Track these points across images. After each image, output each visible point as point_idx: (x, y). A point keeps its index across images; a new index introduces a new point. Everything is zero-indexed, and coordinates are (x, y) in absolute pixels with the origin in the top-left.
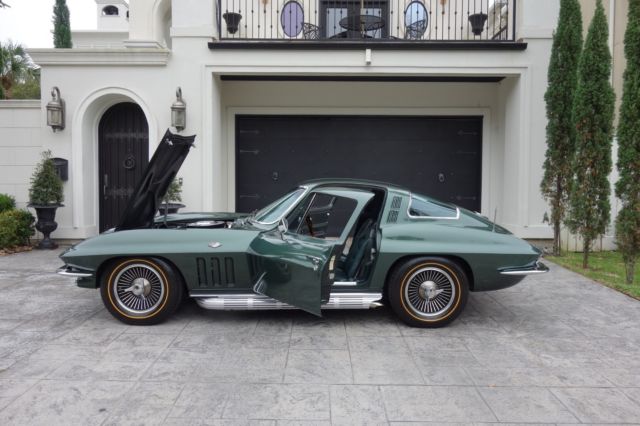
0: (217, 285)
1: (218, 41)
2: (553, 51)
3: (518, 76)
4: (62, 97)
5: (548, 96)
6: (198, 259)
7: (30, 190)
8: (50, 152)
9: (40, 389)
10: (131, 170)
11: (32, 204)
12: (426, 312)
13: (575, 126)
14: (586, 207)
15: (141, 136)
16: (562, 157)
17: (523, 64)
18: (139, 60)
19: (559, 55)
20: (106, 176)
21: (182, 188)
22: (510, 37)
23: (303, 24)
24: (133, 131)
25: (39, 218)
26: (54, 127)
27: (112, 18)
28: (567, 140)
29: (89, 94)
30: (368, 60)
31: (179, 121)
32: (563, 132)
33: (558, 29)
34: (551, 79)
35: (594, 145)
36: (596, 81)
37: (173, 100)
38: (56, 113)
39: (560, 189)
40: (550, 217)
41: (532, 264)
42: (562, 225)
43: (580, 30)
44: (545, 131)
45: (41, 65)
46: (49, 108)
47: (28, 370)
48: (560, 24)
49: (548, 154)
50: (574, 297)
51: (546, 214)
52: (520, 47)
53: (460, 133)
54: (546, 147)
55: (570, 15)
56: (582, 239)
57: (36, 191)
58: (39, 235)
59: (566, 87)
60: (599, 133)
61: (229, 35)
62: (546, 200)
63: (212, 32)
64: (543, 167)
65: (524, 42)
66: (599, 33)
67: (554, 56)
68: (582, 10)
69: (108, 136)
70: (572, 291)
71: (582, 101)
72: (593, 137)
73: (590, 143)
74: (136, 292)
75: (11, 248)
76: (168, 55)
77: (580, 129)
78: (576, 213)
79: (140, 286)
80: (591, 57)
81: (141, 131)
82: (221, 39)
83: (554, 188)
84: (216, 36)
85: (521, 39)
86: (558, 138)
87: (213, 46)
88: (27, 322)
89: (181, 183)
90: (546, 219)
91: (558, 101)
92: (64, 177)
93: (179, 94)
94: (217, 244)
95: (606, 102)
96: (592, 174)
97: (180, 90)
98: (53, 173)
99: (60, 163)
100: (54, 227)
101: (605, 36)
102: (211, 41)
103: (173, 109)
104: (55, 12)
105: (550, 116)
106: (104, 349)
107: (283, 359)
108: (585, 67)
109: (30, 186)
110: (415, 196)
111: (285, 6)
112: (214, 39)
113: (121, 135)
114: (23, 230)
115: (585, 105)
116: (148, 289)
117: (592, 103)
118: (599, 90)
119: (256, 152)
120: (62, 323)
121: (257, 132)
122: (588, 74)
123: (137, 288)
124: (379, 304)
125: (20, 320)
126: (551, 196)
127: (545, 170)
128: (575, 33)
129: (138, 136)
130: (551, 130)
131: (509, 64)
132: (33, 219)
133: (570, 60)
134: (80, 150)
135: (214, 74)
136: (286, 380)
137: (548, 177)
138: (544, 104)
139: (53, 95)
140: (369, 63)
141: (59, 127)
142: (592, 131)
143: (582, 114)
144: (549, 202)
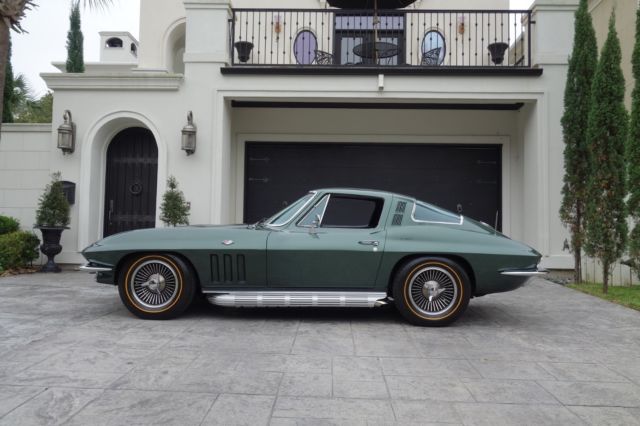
0: (228, 282)
1: (230, 66)
2: (569, 75)
3: (535, 101)
4: (73, 121)
5: (565, 121)
6: (211, 256)
7: (38, 211)
8: (59, 174)
9: (72, 351)
10: (137, 195)
11: (39, 225)
12: (430, 311)
13: (590, 147)
14: (603, 229)
15: (149, 161)
16: (581, 182)
17: (539, 90)
18: (151, 85)
19: (575, 80)
20: (112, 202)
21: (190, 212)
22: (526, 63)
23: (316, 51)
24: (142, 156)
25: (45, 240)
26: (64, 150)
27: (116, 51)
28: (585, 165)
29: (100, 117)
30: (381, 85)
31: (189, 143)
32: (581, 156)
33: (573, 54)
34: (567, 103)
35: (609, 166)
36: (610, 103)
37: (183, 123)
38: (67, 136)
39: (579, 215)
40: (569, 243)
41: (532, 266)
42: (583, 253)
43: (595, 56)
44: (563, 156)
45: (54, 89)
46: (60, 130)
47: (58, 341)
48: (575, 50)
49: (566, 179)
50: (585, 311)
51: (566, 241)
52: (536, 72)
53: (479, 162)
54: (564, 172)
55: (584, 41)
56: (601, 263)
57: (42, 212)
58: (42, 259)
59: (582, 112)
60: (614, 155)
61: (241, 61)
62: (566, 226)
63: (226, 58)
64: (562, 193)
65: (540, 67)
66: (612, 56)
67: (570, 80)
68: (597, 36)
69: (116, 160)
70: (584, 308)
71: (595, 123)
72: (607, 159)
73: (605, 165)
74: (152, 287)
75: (16, 269)
76: (181, 80)
77: (595, 150)
78: (594, 236)
79: (156, 281)
80: (604, 79)
81: (150, 156)
82: (233, 64)
83: (573, 214)
84: (229, 61)
85: (537, 65)
86: (575, 163)
87: (226, 71)
88: (46, 315)
89: (189, 208)
90: (566, 246)
91: (573, 125)
92: (72, 200)
93: (190, 117)
94: (230, 242)
95: (619, 124)
96: (608, 196)
97: (191, 114)
98: (61, 195)
99: (68, 186)
100: (59, 250)
101: (618, 59)
102: (223, 66)
103: (184, 132)
104: (69, 37)
105: (567, 140)
106: (123, 332)
107: (290, 341)
108: (598, 89)
109: (38, 208)
110: (419, 202)
111: (298, 35)
112: (226, 64)
113: (130, 160)
114: (28, 251)
115: (599, 126)
116: (163, 285)
117: (605, 124)
118: (613, 111)
119: (266, 180)
120: (80, 317)
121: (266, 159)
122: (602, 97)
123: (153, 283)
124: (383, 303)
125: (40, 314)
126: (571, 222)
127: (564, 195)
128: (590, 57)
129: (147, 161)
130: (569, 154)
131: (525, 90)
132: (38, 241)
133: (585, 85)
134: (87, 174)
135: (226, 98)
136: (293, 352)
137: (567, 203)
138: (561, 128)
139: (65, 118)
140: (381, 88)
141: (69, 150)
142: (606, 153)
143: (596, 135)
144: (569, 228)
